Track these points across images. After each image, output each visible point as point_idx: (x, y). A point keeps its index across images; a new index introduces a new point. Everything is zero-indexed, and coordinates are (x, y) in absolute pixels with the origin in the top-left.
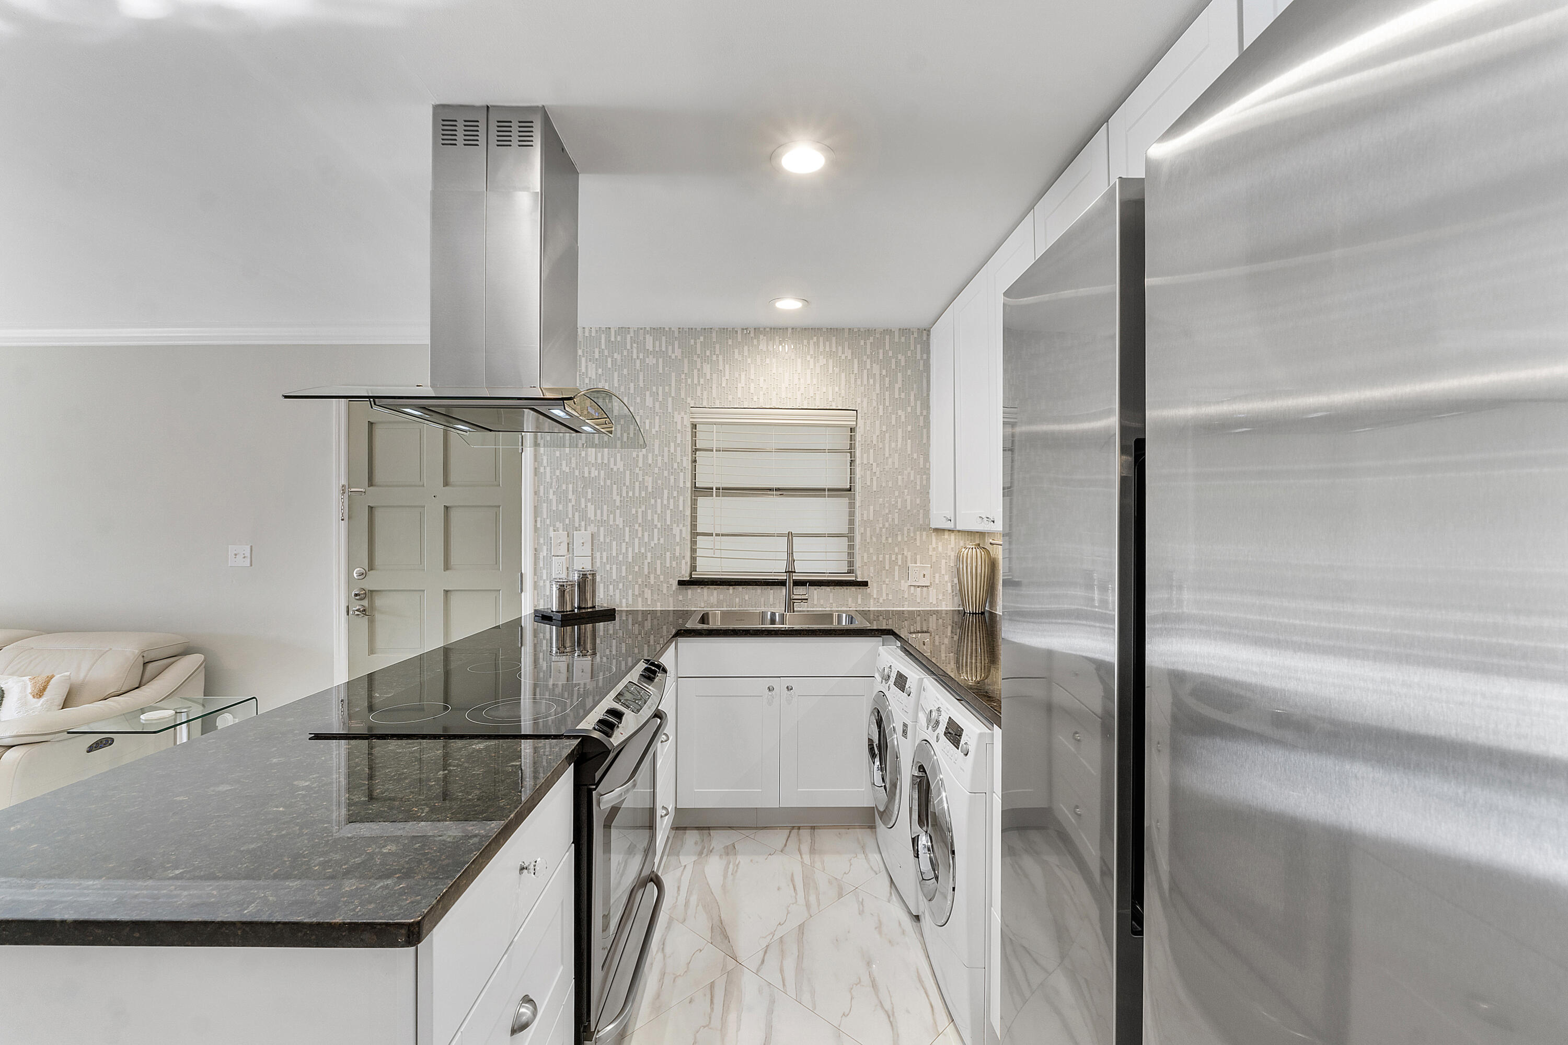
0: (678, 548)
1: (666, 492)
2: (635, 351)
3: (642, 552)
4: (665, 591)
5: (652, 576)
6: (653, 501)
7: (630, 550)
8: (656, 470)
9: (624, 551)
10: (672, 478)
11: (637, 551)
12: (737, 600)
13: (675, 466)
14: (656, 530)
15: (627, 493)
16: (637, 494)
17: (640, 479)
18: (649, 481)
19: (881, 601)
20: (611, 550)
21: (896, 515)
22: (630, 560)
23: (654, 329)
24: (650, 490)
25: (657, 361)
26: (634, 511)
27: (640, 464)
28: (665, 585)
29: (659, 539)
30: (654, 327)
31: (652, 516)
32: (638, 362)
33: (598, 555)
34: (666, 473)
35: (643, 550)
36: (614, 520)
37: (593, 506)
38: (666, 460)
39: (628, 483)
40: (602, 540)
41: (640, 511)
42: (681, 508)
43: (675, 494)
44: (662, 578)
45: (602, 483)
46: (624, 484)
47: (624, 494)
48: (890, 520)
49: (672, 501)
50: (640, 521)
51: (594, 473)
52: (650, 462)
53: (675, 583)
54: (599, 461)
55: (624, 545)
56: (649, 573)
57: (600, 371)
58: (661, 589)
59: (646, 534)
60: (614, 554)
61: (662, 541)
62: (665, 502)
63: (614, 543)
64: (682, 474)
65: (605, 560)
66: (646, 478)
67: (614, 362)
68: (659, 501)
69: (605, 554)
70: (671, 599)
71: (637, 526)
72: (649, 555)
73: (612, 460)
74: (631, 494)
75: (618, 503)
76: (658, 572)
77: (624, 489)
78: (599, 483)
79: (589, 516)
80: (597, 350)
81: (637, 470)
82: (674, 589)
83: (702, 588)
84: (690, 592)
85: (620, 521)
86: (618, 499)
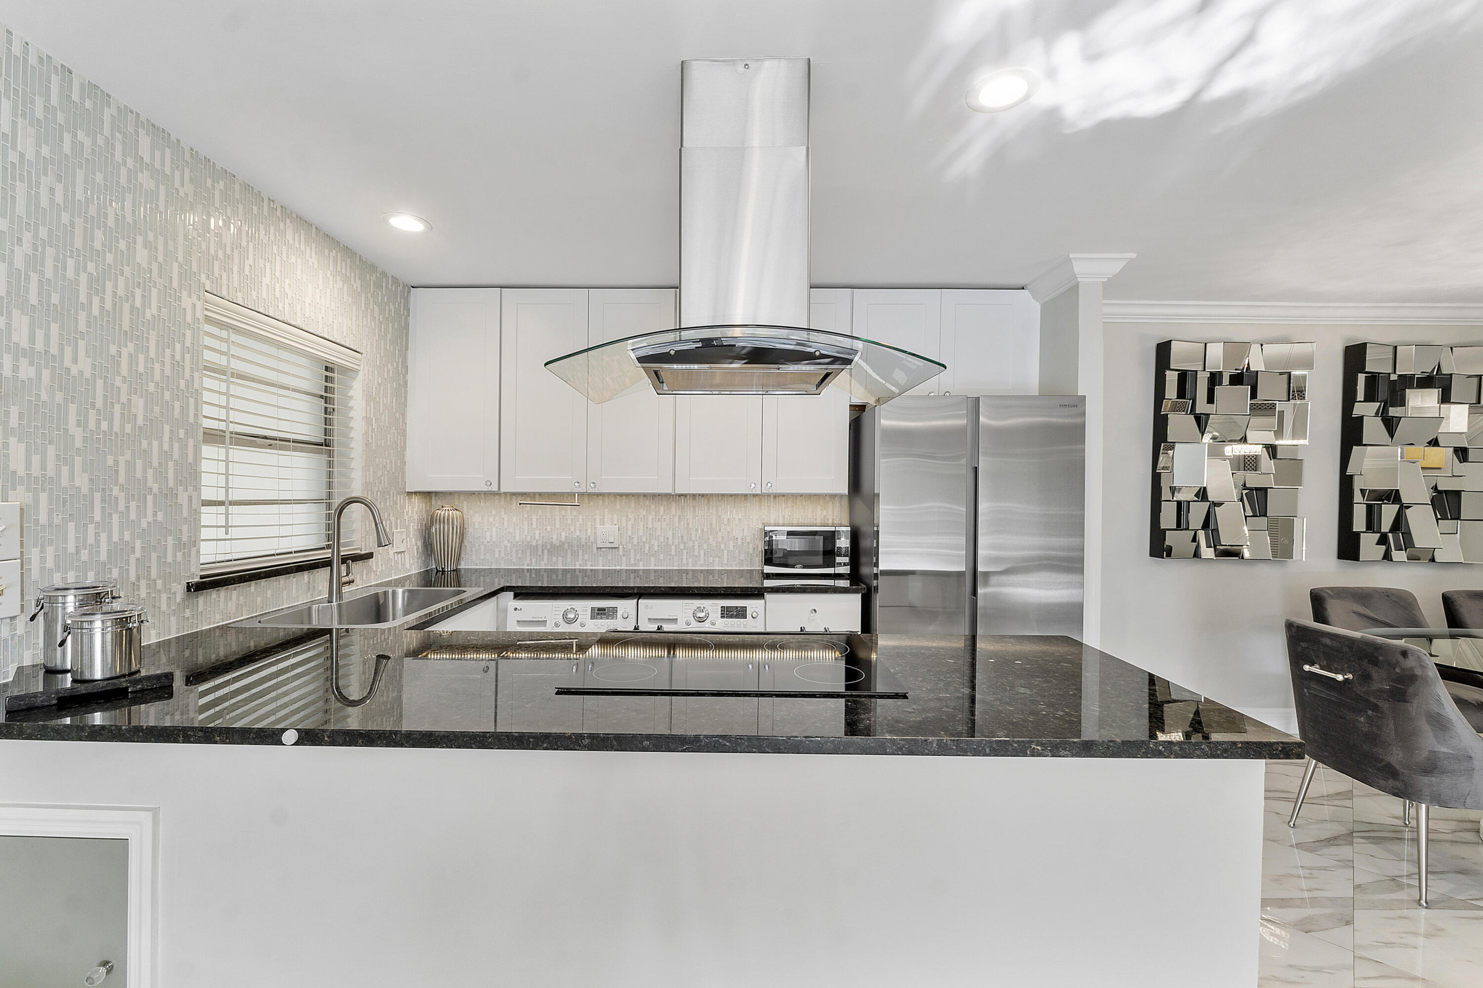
0: (185, 528)
1: (167, 428)
2: (119, 148)
3: (125, 540)
4: (164, 607)
5: (143, 583)
6: (145, 444)
7: (103, 537)
8: (151, 387)
9: (91, 540)
10: (177, 405)
11: (116, 538)
12: (259, 599)
13: (182, 384)
14: (150, 498)
15: (98, 423)
16: (116, 429)
17: (124, 399)
18: (139, 406)
19: (378, 573)
20: (65, 541)
21: (386, 476)
22: (103, 557)
23: (153, 125)
24: (140, 421)
25: (157, 187)
26: (110, 462)
27: (124, 371)
28: (164, 596)
29: (155, 514)
30: (154, 123)
31: (145, 471)
32: (123, 171)
33: (34, 554)
34: (167, 396)
35: (127, 536)
36: (72, 478)
37: (22, 446)
38: (168, 372)
39: (99, 404)
40: (43, 518)
41: (121, 459)
42: (190, 460)
43: (182, 434)
44: (159, 582)
45: (44, 396)
46: (93, 405)
47: (92, 425)
48: (382, 482)
49: (176, 446)
50: (122, 480)
51: (26, 371)
52: (141, 369)
53: (179, 589)
54: (39, 346)
55: (91, 527)
56: (138, 578)
57: (45, 151)
58: (157, 605)
59: (133, 505)
60: (71, 549)
61: (160, 517)
62: (166, 447)
63: (71, 526)
64: (192, 401)
65: (50, 563)
66: (134, 397)
67: (77, 146)
68: (155, 443)
69: (50, 551)
70: (173, 619)
71: (116, 491)
72: (138, 544)
73: (68, 351)
74: (104, 425)
75: (78, 443)
76: (154, 574)
77: (92, 414)
78: (38, 396)
79: (12, 467)
80: (39, 101)
81: (118, 381)
82: (178, 600)
83: (217, 591)
84: (201, 600)
85: (82, 481)
86: (77, 433)
